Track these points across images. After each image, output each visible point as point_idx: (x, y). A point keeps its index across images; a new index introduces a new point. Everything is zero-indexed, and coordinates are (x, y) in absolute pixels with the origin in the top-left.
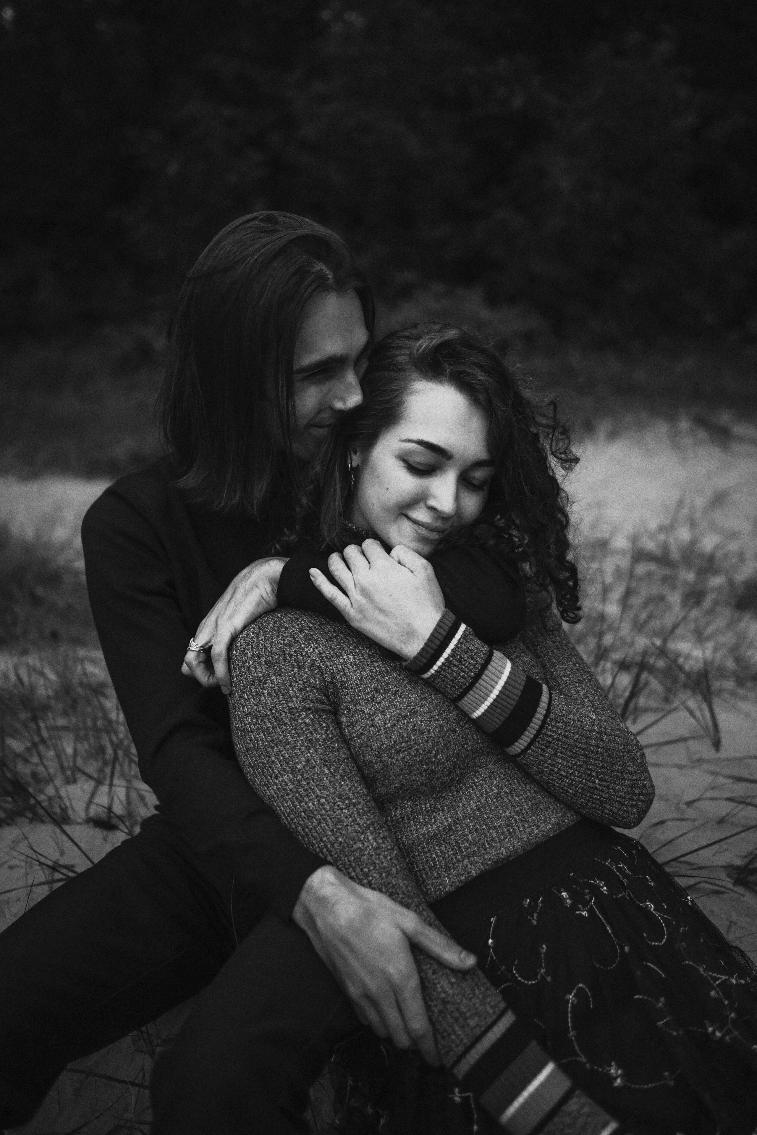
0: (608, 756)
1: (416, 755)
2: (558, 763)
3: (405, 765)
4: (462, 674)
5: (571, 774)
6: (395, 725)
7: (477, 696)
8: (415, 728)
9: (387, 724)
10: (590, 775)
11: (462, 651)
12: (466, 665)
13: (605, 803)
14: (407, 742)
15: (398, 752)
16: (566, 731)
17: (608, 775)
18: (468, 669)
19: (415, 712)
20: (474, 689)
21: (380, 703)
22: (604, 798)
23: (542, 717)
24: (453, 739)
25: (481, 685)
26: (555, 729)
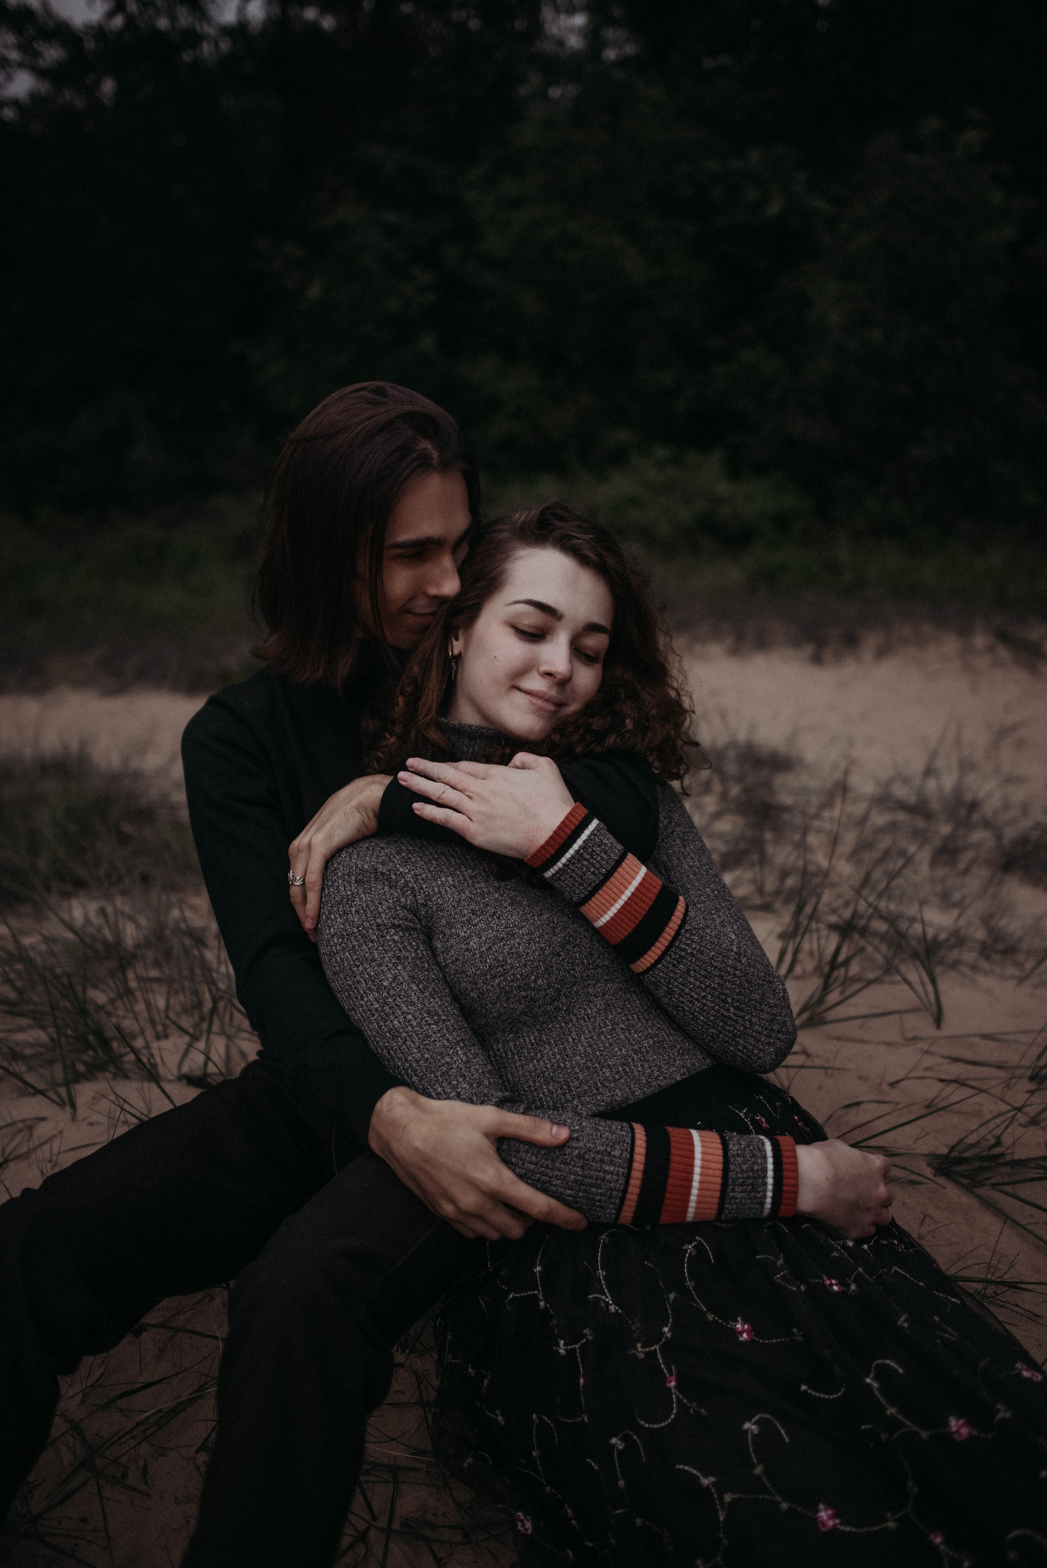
0: (746, 981)
1: (512, 981)
2: (690, 982)
4: (592, 870)
5: (704, 997)
6: (490, 948)
7: (607, 897)
8: (513, 951)
10: (725, 1001)
11: (595, 844)
12: (598, 859)
13: (739, 1037)
14: (502, 966)
15: (494, 977)
16: (701, 946)
17: (745, 1004)
18: (600, 864)
20: (605, 888)
22: (739, 1031)
25: (612, 884)
26: (689, 942)
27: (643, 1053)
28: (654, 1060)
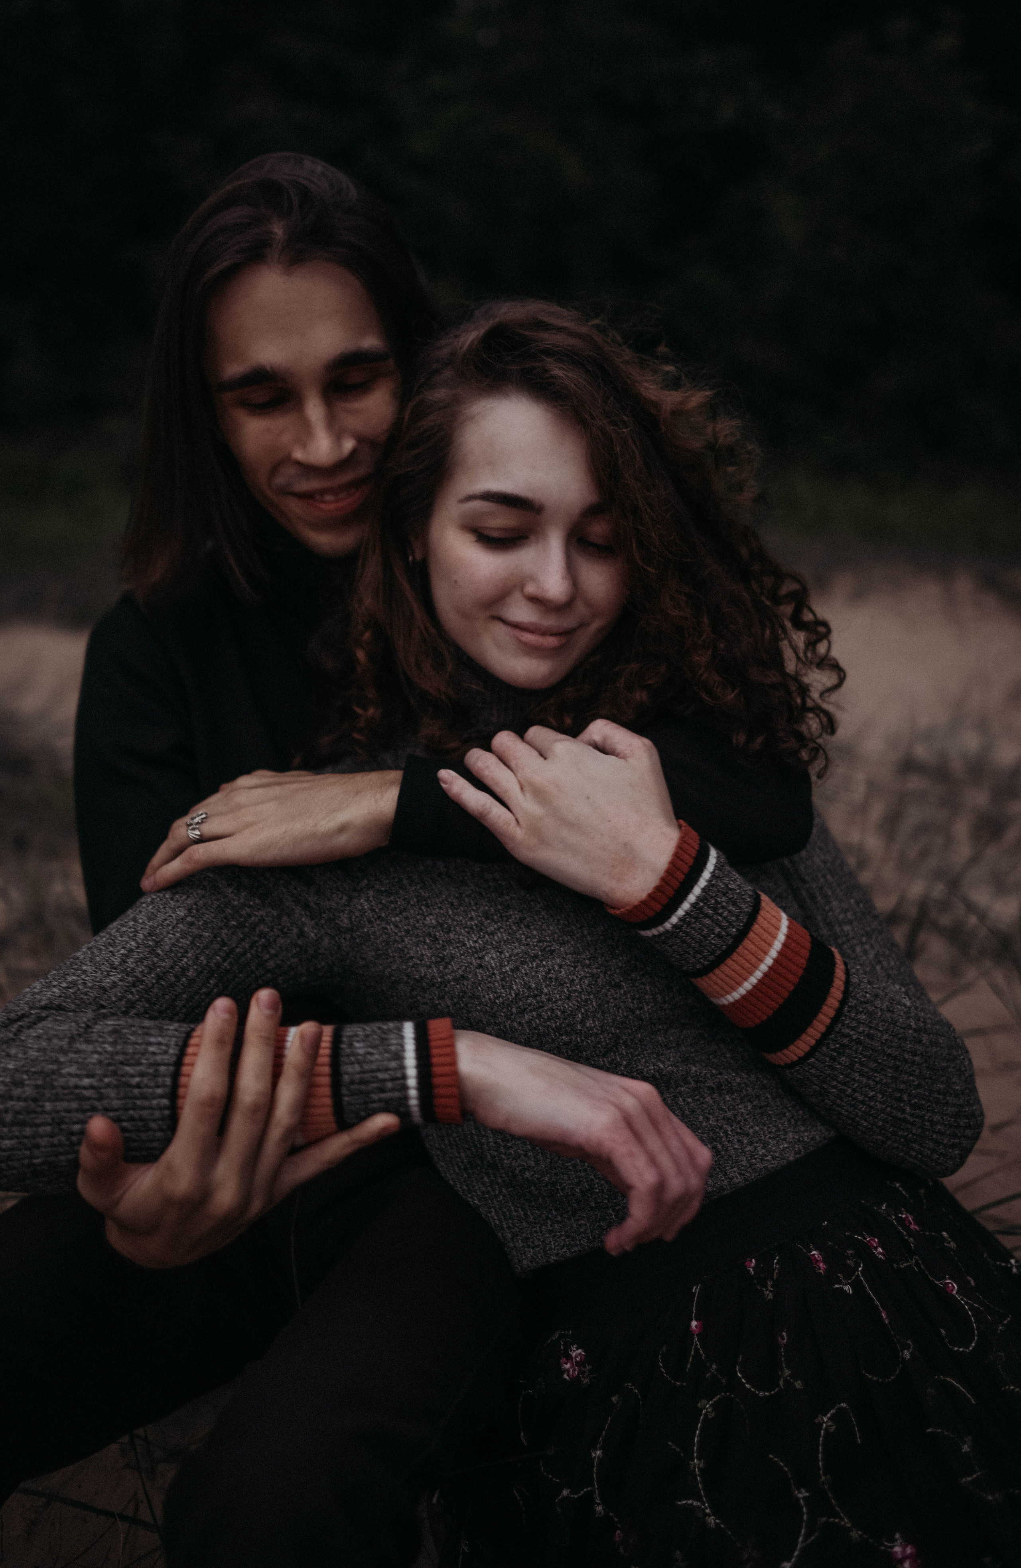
0: (928, 1068)
1: (549, 1019)
2: (854, 1080)
3: (533, 1034)
4: (717, 930)
5: (872, 1098)
6: (517, 969)
7: (737, 967)
8: (550, 975)
9: (505, 966)
10: (900, 1100)
11: (719, 891)
12: (726, 914)
13: (914, 1142)
14: (535, 996)
15: (522, 1012)
16: (871, 1027)
17: (924, 1099)
18: (727, 921)
19: (552, 952)
20: (735, 956)
21: (492, 933)
22: (914, 1134)
23: (836, 1004)
24: (615, 999)
25: (746, 949)
26: (854, 1024)
27: (739, 1122)
28: (755, 1132)
